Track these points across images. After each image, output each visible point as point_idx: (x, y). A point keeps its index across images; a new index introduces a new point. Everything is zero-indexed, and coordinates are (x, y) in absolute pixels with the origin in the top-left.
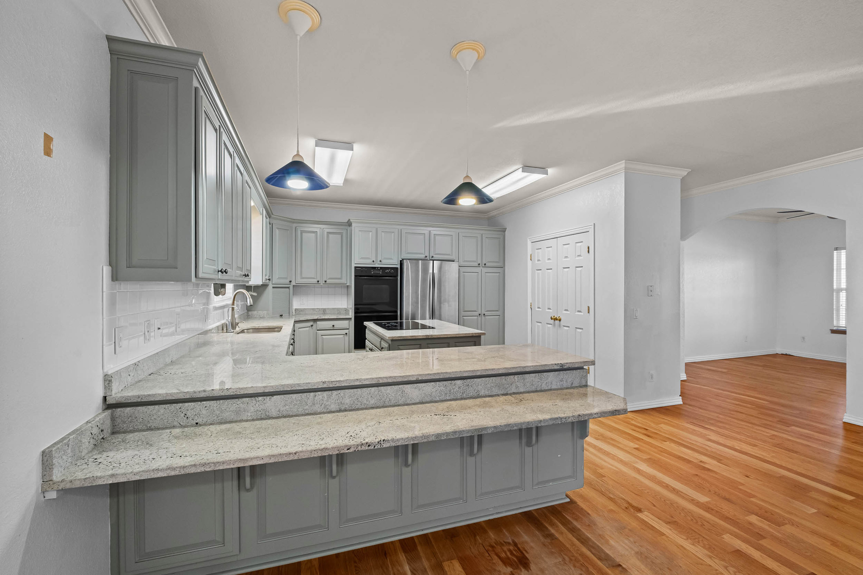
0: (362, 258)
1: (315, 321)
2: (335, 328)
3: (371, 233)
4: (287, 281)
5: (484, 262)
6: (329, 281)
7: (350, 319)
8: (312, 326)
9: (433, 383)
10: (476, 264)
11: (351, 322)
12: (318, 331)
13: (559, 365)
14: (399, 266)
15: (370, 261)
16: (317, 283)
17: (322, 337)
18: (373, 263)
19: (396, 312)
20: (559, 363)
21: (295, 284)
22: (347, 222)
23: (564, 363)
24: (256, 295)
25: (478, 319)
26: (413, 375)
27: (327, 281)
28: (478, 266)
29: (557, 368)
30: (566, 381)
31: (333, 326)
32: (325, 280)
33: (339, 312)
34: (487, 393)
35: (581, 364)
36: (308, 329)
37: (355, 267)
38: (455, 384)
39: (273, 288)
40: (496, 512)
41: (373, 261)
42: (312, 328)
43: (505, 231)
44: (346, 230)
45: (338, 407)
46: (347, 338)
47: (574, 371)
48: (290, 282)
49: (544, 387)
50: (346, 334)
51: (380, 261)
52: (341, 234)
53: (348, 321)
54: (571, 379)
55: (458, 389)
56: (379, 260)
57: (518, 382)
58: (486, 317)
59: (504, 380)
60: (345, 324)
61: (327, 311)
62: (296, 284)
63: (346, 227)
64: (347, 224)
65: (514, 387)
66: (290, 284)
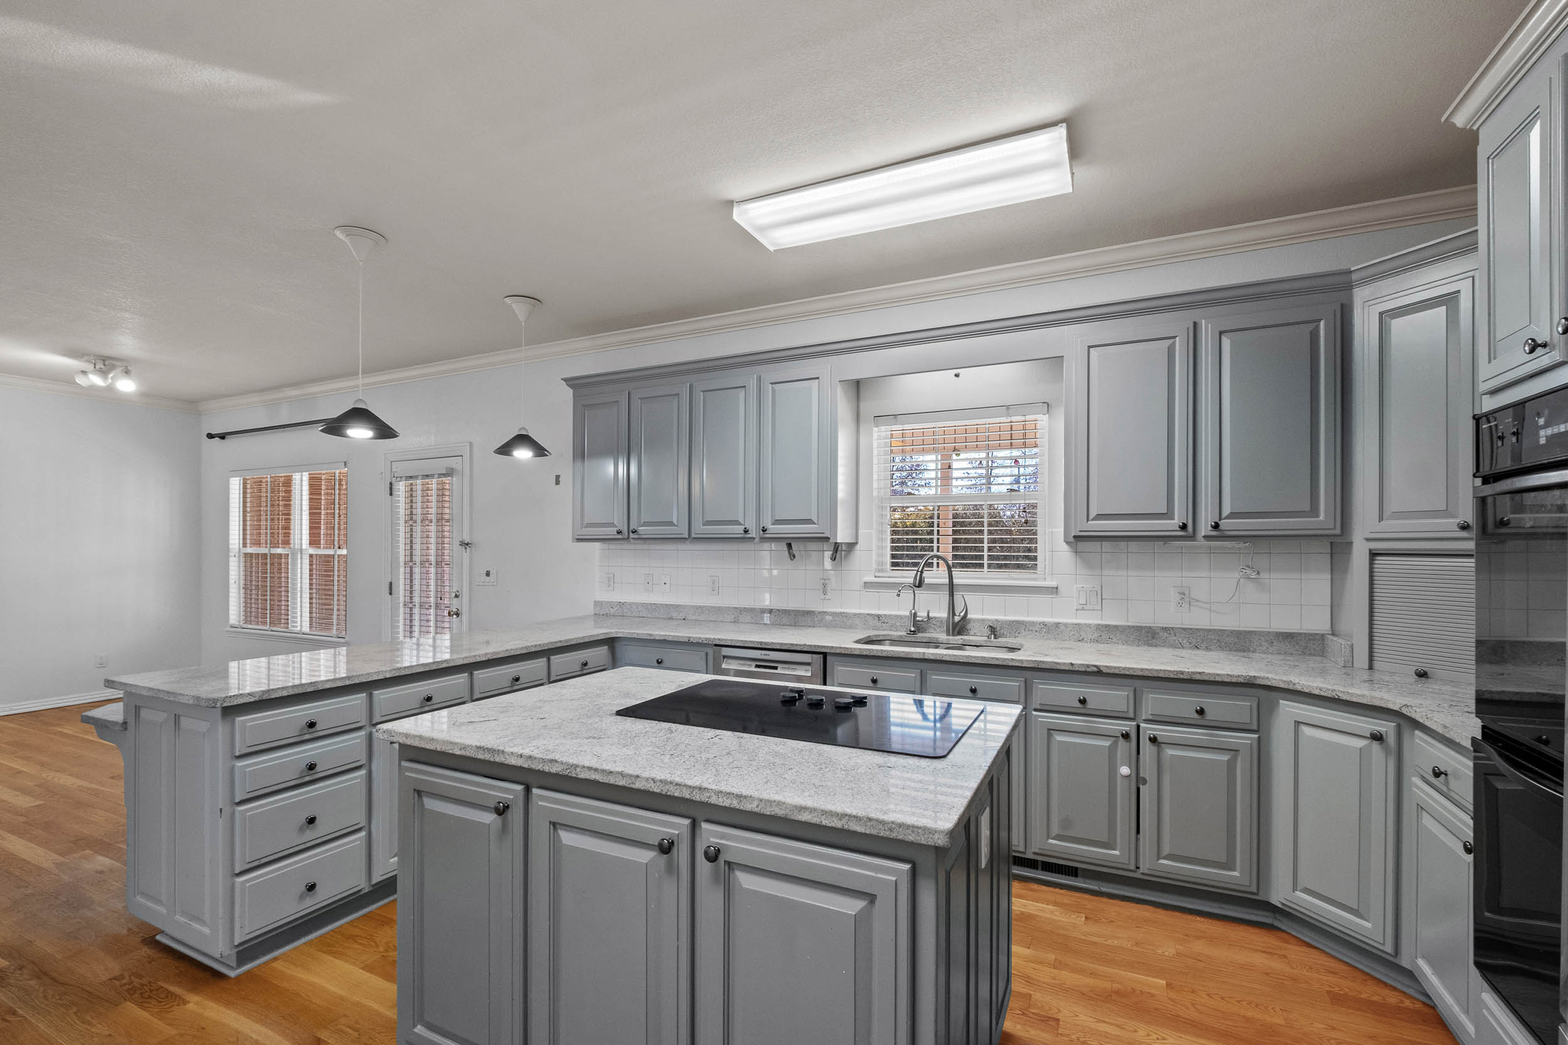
4: (1449, 525)
39: (1373, 554)
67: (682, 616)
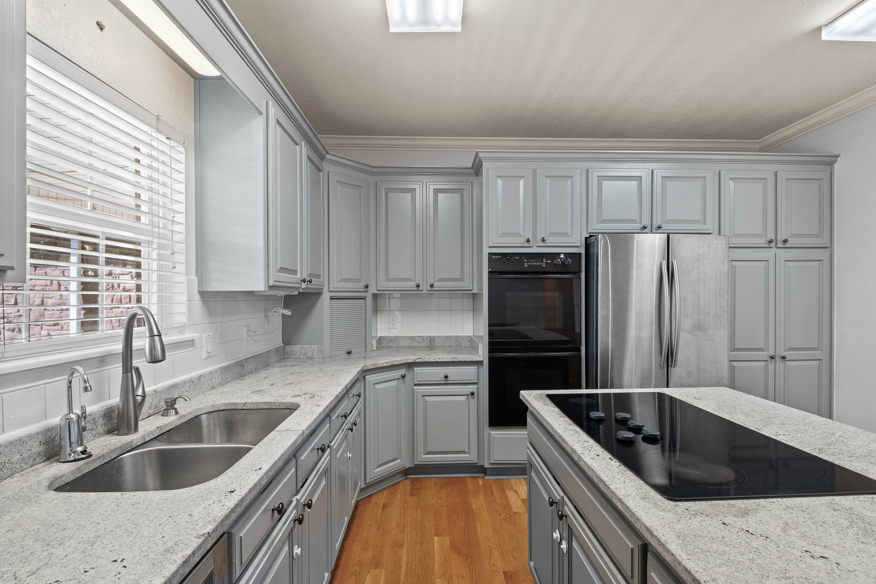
0: (504, 235)
1: (410, 366)
2: (449, 382)
3: (522, 182)
4: (360, 286)
5: (781, 237)
6: (438, 285)
7: (479, 363)
8: (403, 377)
10: (762, 242)
11: (481, 369)
12: (415, 388)
14: (582, 251)
15: (520, 241)
16: (415, 289)
17: (424, 399)
18: (527, 245)
19: (579, 350)
21: (375, 292)
22: (472, 168)
24: (290, 314)
25: (766, 368)
27: (436, 284)
28: (767, 246)
31: (446, 377)
32: (432, 282)
33: (458, 343)
36: (395, 383)
37: (489, 253)
39: (331, 299)
41: (528, 241)
42: (404, 382)
43: (831, 164)
44: (470, 184)
46: (473, 402)
48: (367, 287)
50: (472, 394)
51: (543, 240)
52: (460, 191)
53: (477, 367)
56: (539, 238)
58: (786, 362)
60: (470, 372)
61: (437, 342)
62: (378, 290)
63: (471, 178)
64: (472, 171)
66: (367, 292)
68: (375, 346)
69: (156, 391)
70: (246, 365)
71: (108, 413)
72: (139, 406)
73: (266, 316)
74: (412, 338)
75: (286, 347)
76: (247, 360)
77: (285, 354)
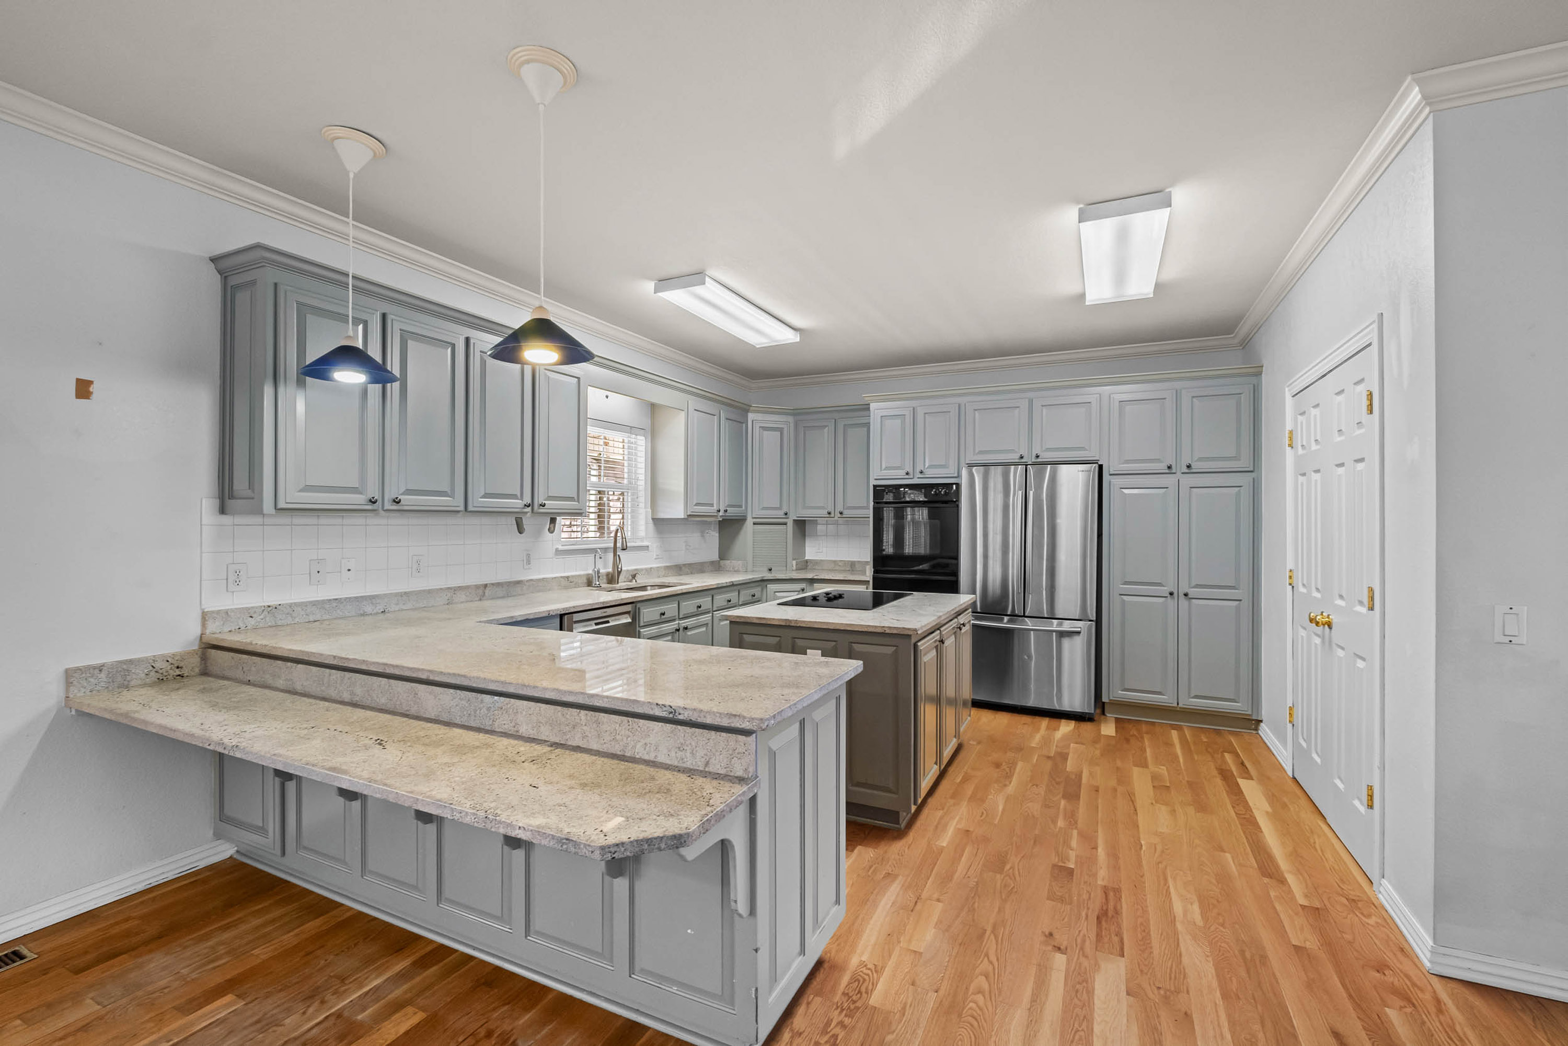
0: (889, 468)
1: (812, 582)
4: (781, 513)
5: (1186, 460)
6: (847, 513)
7: (869, 582)
9: (452, 691)
10: (1162, 467)
13: (665, 709)
14: (961, 481)
15: (901, 473)
16: (828, 516)
18: (907, 477)
19: (956, 575)
20: (667, 703)
21: (796, 518)
23: (679, 707)
24: (723, 535)
25: (1165, 605)
26: (423, 670)
27: (843, 511)
28: (1167, 471)
29: (661, 715)
30: (692, 753)
32: (839, 509)
34: (531, 732)
35: (722, 718)
37: (875, 486)
38: (482, 700)
39: (754, 524)
40: (590, 990)
41: (907, 474)
43: (1259, 375)
45: (349, 697)
47: (713, 733)
48: (787, 514)
49: (641, 753)
51: (921, 472)
53: (867, 586)
54: (705, 752)
55: (486, 712)
56: (918, 470)
57: (585, 725)
58: (1191, 601)
59: (560, 713)
65: (579, 735)
66: (788, 518)
67: (380, 608)
68: (795, 566)
69: (628, 570)
70: (683, 568)
71: (608, 574)
72: (619, 573)
73: (703, 536)
74: (835, 562)
75: (721, 561)
76: (684, 565)
77: (720, 567)
